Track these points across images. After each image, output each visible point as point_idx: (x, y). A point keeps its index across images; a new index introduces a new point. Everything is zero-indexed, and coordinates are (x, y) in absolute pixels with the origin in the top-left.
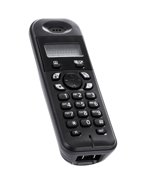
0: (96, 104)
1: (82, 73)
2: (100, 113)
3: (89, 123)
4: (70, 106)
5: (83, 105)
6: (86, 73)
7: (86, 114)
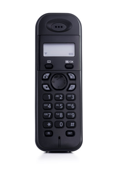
0: (73, 107)
1: (69, 74)
2: (74, 115)
3: (61, 125)
4: (50, 107)
5: (61, 107)
6: (72, 75)
7: (61, 116)
